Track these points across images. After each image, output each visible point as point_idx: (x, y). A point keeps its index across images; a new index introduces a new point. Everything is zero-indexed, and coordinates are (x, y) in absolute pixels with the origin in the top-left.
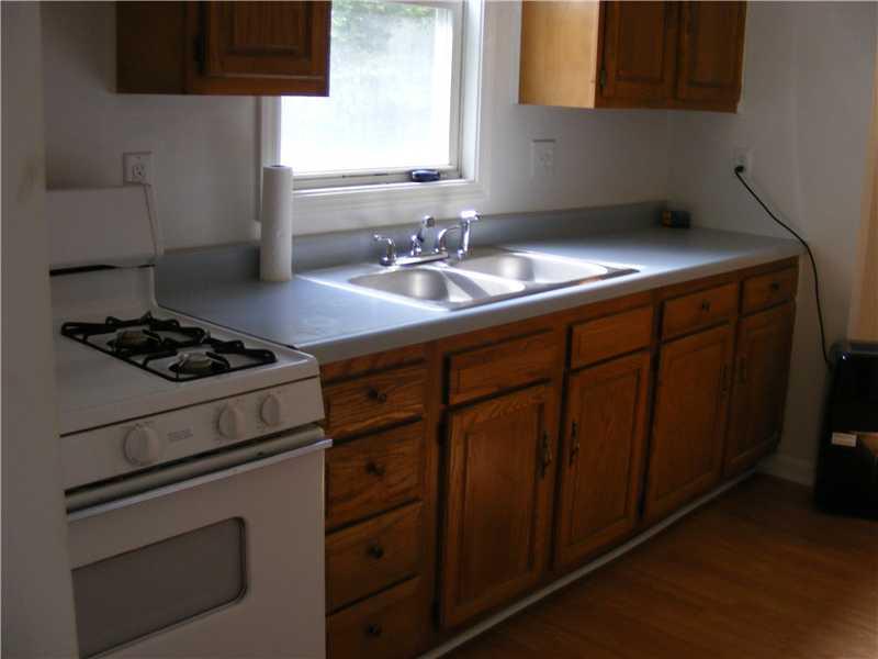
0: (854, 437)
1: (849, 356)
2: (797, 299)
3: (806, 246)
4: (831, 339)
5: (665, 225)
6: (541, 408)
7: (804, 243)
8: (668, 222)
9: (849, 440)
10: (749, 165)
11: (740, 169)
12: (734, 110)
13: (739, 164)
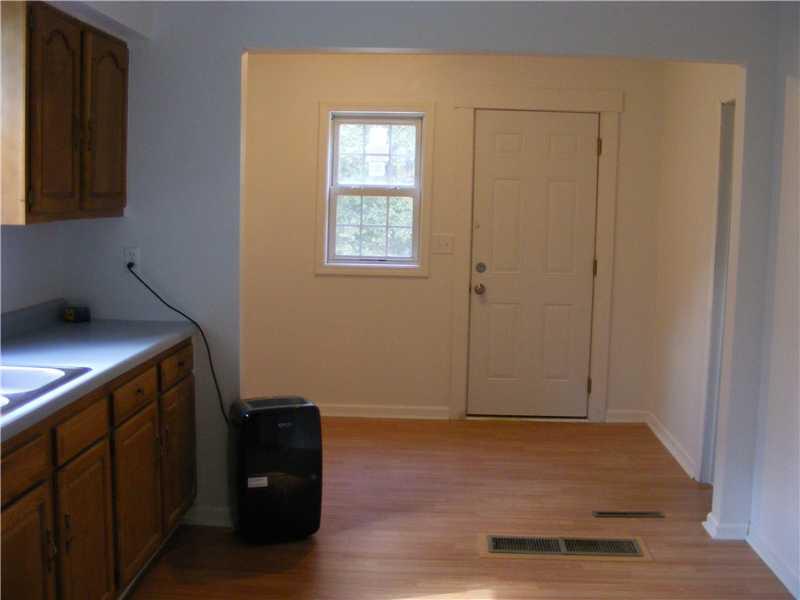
0: (265, 479)
1: (251, 413)
2: (194, 371)
3: (197, 325)
4: (228, 402)
5: (68, 321)
6: (41, 508)
7: (195, 323)
8: (71, 318)
9: (259, 482)
10: (138, 261)
11: (130, 265)
12: (121, 214)
13: (128, 260)
